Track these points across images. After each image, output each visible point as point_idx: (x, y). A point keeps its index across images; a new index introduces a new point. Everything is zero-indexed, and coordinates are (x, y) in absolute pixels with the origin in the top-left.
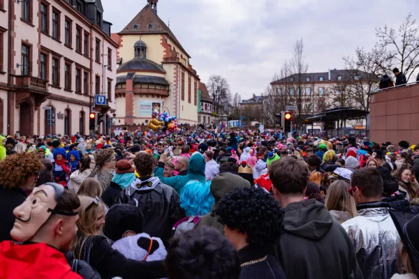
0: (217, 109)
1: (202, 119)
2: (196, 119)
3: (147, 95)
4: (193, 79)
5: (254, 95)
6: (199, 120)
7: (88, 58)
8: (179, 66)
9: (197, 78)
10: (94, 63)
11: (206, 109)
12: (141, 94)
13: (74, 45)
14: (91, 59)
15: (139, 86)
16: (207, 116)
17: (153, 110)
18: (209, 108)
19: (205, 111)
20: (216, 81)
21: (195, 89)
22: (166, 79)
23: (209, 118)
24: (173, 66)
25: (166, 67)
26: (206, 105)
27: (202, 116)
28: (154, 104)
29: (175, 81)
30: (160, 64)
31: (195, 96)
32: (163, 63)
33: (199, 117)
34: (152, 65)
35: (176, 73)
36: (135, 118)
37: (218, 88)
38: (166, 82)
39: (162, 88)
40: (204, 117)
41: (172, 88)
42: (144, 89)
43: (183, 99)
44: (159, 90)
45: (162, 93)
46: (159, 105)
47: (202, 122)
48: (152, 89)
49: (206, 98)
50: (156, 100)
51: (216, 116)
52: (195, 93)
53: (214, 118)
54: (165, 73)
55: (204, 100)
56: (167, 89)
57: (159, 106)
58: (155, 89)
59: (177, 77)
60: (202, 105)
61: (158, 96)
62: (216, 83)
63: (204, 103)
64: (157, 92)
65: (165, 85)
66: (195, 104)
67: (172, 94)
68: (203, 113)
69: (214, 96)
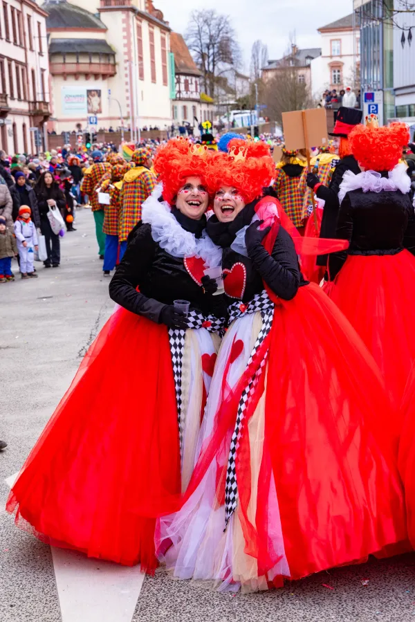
0: (212, 85)
1: (180, 112)
2: (169, 114)
3: (76, 75)
4: (157, 31)
5: (294, 47)
6: (174, 116)
7: (22, 48)
8: (131, 14)
9: (165, 29)
10: (29, 52)
11: (187, 88)
12: (65, 75)
13: (11, 39)
14: (25, 49)
15: (59, 60)
16: (190, 105)
17: (89, 103)
18: (192, 88)
19: (184, 95)
20: (206, 21)
21: (164, 52)
22: (109, 42)
23: (194, 108)
24: (120, 16)
25: (106, 18)
26: (186, 82)
27: (180, 105)
28: (89, 92)
29: (125, 45)
30: (95, 12)
31: (164, 67)
32: (100, 10)
33: (174, 108)
34: (80, 15)
35: (127, 29)
36: (57, 120)
37: (211, 37)
38: (109, 47)
39: (103, 61)
40: (185, 108)
41: (120, 58)
42: (71, 63)
43: (141, 75)
44: (97, 64)
45: (102, 70)
46: (99, 93)
47: (180, 119)
48: (84, 63)
49: (185, 66)
50: (93, 84)
51: (208, 103)
52: (164, 60)
53: (204, 107)
54: (105, 30)
55: (182, 71)
56: (112, 62)
57: (99, 95)
58: (90, 63)
59: (128, 37)
60: (179, 82)
61: (96, 76)
62: (206, 28)
63: (183, 78)
64: (95, 69)
65: (107, 53)
66: (165, 81)
67: (121, 70)
68: (180, 99)
69: (203, 56)
